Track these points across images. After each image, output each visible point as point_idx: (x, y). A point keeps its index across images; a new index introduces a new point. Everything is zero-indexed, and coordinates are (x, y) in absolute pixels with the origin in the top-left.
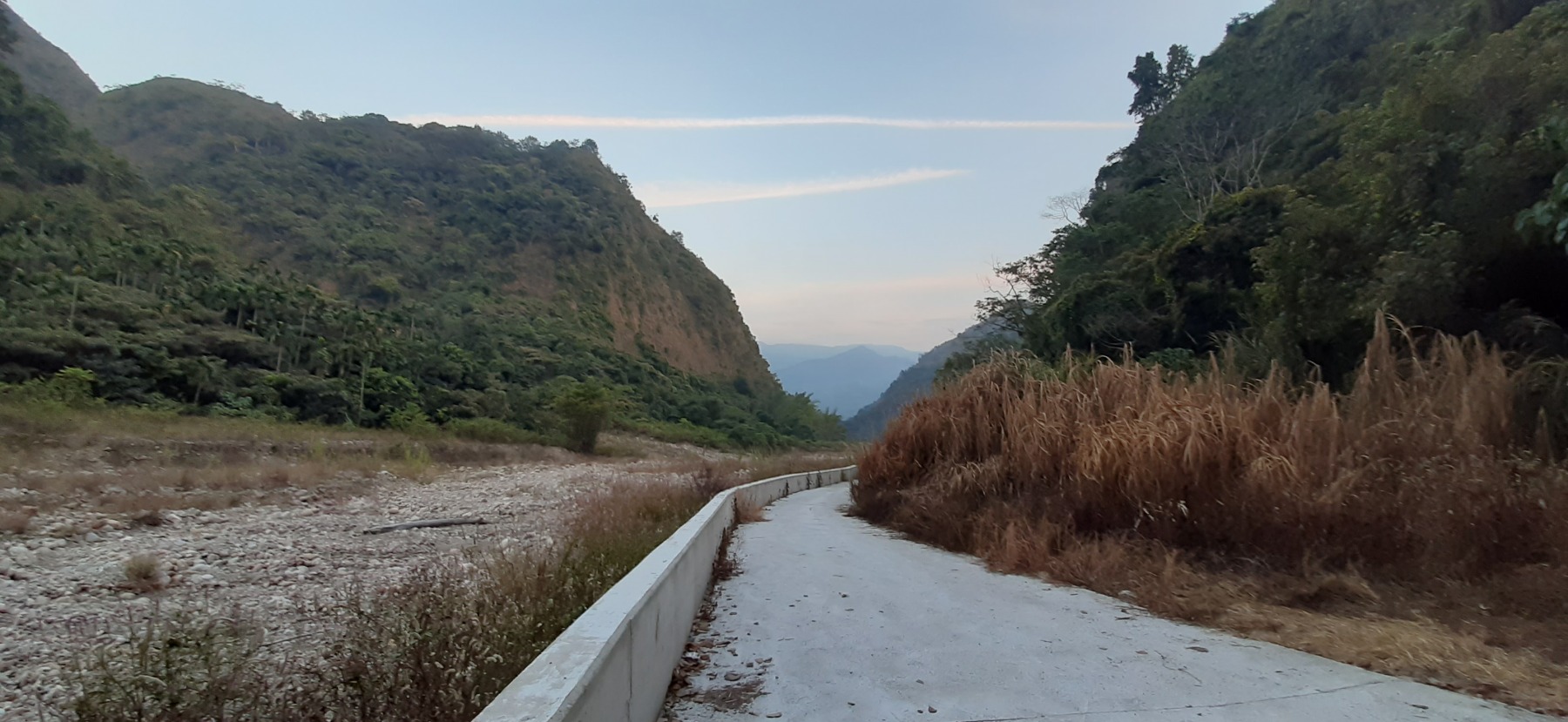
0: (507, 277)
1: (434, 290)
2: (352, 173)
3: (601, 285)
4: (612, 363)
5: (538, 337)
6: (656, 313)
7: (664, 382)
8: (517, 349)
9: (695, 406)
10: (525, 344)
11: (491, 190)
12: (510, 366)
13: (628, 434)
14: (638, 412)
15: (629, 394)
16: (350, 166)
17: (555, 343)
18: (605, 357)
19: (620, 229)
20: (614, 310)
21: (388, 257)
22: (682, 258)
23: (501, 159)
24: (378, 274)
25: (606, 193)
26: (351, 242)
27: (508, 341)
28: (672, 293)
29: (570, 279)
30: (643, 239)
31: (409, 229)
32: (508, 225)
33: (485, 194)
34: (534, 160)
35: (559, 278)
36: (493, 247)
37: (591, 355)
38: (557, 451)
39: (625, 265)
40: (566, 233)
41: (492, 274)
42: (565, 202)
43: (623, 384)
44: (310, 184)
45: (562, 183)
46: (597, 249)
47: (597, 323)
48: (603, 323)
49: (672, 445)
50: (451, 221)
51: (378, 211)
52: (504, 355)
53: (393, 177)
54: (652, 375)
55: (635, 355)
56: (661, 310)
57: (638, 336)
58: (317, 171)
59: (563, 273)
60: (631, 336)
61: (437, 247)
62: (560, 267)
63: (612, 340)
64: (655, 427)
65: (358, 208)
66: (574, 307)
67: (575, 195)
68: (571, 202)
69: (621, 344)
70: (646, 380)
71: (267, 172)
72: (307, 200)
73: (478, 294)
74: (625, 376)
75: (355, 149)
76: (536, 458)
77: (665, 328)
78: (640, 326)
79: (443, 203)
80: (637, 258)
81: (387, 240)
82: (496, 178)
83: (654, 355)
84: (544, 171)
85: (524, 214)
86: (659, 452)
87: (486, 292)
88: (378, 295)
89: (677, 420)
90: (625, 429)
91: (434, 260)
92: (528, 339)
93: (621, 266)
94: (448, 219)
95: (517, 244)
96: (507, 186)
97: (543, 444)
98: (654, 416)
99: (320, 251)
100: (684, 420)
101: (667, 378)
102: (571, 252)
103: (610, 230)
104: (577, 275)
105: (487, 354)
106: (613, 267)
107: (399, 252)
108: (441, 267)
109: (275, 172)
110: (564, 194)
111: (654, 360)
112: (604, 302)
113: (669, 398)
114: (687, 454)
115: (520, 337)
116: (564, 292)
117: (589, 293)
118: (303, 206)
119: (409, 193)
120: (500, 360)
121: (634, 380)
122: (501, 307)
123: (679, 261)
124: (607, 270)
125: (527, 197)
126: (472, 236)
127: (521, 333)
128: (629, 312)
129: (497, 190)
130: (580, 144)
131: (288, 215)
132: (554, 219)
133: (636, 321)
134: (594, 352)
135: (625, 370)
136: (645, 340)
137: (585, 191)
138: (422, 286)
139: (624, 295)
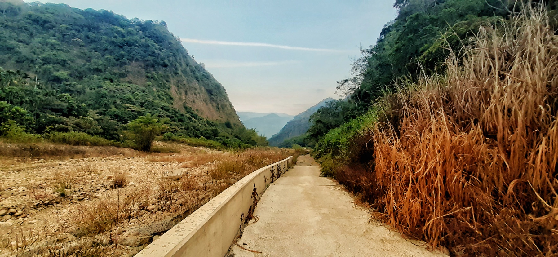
0: (123, 75)
1: (85, 79)
2: (46, 25)
3: (167, 81)
4: (170, 113)
5: (134, 100)
6: (192, 95)
7: (195, 122)
8: (123, 105)
9: (207, 131)
10: (127, 103)
11: (115, 37)
12: (118, 112)
13: (175, 142)
14: (182, 133)
15: (178, 126)
16: (45, 22)
17: (143, 103)
18: (167, 110)
19: (176, 58)
20: (173, 91)
21: (63, 64)
22: (204, 74)
23: (122, 26)
24: (58, 71)
25: (170, 43)
26: (43, 55)
27: (119, 101)
28: (200, 87)
29: (152, 78)
30: (187, 65)
31: (75, 52)
32: (123, 52)
33: (113, 39)
34: (137, 27)
35: (148, 77)
36: (116, 62)
37: (160, 109)
39: (178, 74)
40: (150, 58)
41: (115, 74)
42: (150, 45)
43: (175, 122)
44: (26, 30)
45: (149, 37)
46: (166, 66)
47: (166, 97)
48: (168, 97)
49: (195, 147)
50: (96, 50)
51: (58, 42)
52: (116, 107)
53: (67, 28)
54: (189, 118)
55: (183, 111)
56: (195, 94)
57: (184, 104)
58: (30, 23)
59: (149, 75)
60: (181, 103)
61: (89, 61)
62: (148, 72)
63: (172, 104)
64: (188, 140)
65: (48, 40)
66: (155, 89)
67: (155, 43)
68: (153, 45)
69: (177, 106)
70: (187, 121)
71: (6, 23)
72: (24, 36)
73: (108, 82)
74: (176, 119)
75: (49, 15)
77: (196, 101)
78: (185, 100)
79: (93, 41)
80: (184, 72)
81: (63, 56)
82: (118, 32)
83: (191, 111)
84: (141, 32)
85: (131, 48)
87: (112, 81)
88: (58, 80)
89: (199, 137)
90: (174, 140)
91: (87, 66)
92: (129, 101)
93: (176, 74)
94: (94, 49)
95: (127, 61)
96: (123, 36)
98: (189, 135)
99: (27, 59)
100: (202, 137)
101: (196, 120)
102: (153, 66)
103: (171, 59)
104: (156, 76)
105: (106, 106)
106: (173, 74)
107: (69, 62)
108: (90, 69)
109: (9, 24)
110: (150, 42)
111: (191, 113)
112: (169, 89)
113: (197, 128)
115: (125, 100)
116: (149, 83)
117: (161, 84)
118: (21, 39)
119: (75, 36)
120: (113, 109)
122: (117, 87)
124: (170, 75)
125: (132, 41)
126: (106, 57)
127: (126, 98)
128: (181, 94)
129: (118, 38)
130: (159, 22)
131: (13, 42)
132: (145, 51)
133: (184, 97)
134: (162, 108)
135: (176, 116)
136: (187, 105)
137: (161, 42)
138: (81, 78)
139: (178, 86)
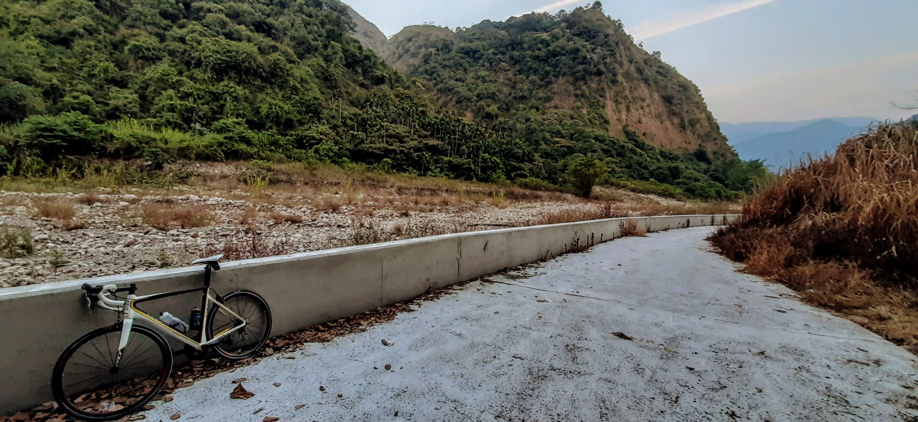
0: (548, 99)
1: (513, 111)
2: (476, 56)
3: (601, 96)
4: (606, 145)
5: (563, 132)
6: (638, 110)
7: (641, 155)
8: (552, 140)
9: (661, 171)
10: (556, 137)
11: (540, 49)
12: (549, 149)
13: (613, 187)
14: (621, 174)
15: (616, 163)
16: (475, 52)
17: (573, 135)
18: (602, 141)
19: (615, 58)
20: (609, 111)
21: (492, 96)
22: (660, 70)
23: (545, 30)
24: (489, 106)
25: (606, 36)
26: (477, 91)
27: (548, 135)
28: (650, 95)
29: (583, 95)
30: (631, 62)
31: (501, 80)
32: (548, 68)
33: (537, 53)
34: (563, 25)
35: (576, 96)
36: (541, 83)
37: (593, 141)
38: (569, 196)
39: (617, 82)
40: (580, 67)
41: (540, 99)
42: (580, 48)
43: (613, 157)
44: (461, 65)
45: (578, 35)
46: (599, 73)
47: (599, 121)
48: (602, 121)
49: (641, 195)
50: (520, 72)
51: (488, 73)
52: (546, 144)
53: (494, 54)
54: (633, 151)
55: (622, 138)
56: (642, 108)
57: (625, 127)
58: (462, 58)
59: (578, 92)
60: (620, 127)
61: (513, 88)
62: (576, 89)
63: (607, 130)
64: (631, 184)
65: (479, 73)
66: (585, 112)
67: (586, 41)
68: (584, 46)
69: (614, 132)
70: (629, 154)
71: (444, 63)
72: (460, 74)
73: (534, 111)
74: (614, 152)
75: (476, 43)
76: (558, 199)
77: (644, 120)
78: (626, 120)
79: (517, 62)
80: (627, 75)
81: (492, 88)
82: (543, 41)
83: (635, 138)
84: (568, 31)
85: (557, 60)
86: (632, 199)
87: (537, 109)
88: (489, 116)
89: (647, 179)
90: (612, 184)
91: (513, 95)
92: (558, 134)
93: (614, 82)
94: (519, 71)
95: (553, 79)
96: (548, 45)
97: (562, 192)
98: (632, 177)
99: (465, 98)
100: (652, 179)
101: (643, 152)
102: (583, 78)
103: (608, 60)
104: (587, 93)
105: (537, 143)
106: (609, 84)
107: (497, 93)
108: (515, 98)
109: (447, 63)
110: (580, 42)
111: (636, 141)
112: (603, 107)
113: (643, 165)
114: (651, 201)
115: (553, 133)
116: (579, 104)
117: (594, 102)
118: (458, 77)
119: (501, 60)
120: (543, 146)
121: (619, 155)
122: (545, 117)
123: (657, 72)
124: (606, 86)
125: (558, 49)
126: (530, 78)
127: (555, 131)
128: (619, 112)
129: (543, 49)
130: (590, 6)
131: (452, 82)
132: (574, 59)
133: (624, 117)
134: (596, 139)
135: (614, 149)
136: (630, 129)
137: (594, 37)
138: (508, 110)
139: (616, 101)
